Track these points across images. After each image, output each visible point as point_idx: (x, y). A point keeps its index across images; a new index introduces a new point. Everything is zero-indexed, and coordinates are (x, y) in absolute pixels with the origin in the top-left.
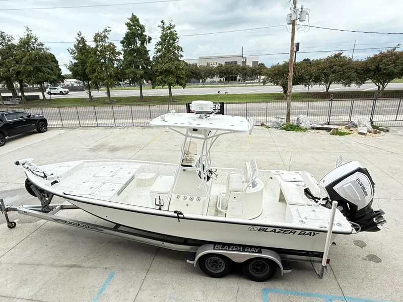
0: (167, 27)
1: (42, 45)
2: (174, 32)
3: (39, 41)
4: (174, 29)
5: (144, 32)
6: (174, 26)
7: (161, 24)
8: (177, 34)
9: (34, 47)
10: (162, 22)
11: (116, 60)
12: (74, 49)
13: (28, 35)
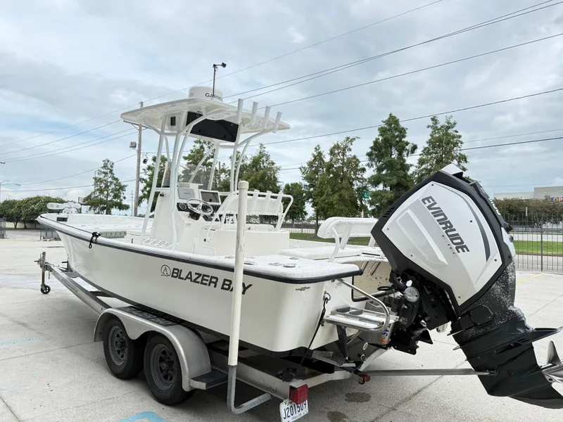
0: (442, 127)
1: (273, 164)
2: (454, 133)
3: (271, 159)
4: (454, 129)
5: (404, 137)
6: (455, 124)
7: (431, 123)
8: (460, 137)
9: (264, 167)
10: (433, 119)
11: (357, 179)
12: (307, 166)
13: (260, 153)
